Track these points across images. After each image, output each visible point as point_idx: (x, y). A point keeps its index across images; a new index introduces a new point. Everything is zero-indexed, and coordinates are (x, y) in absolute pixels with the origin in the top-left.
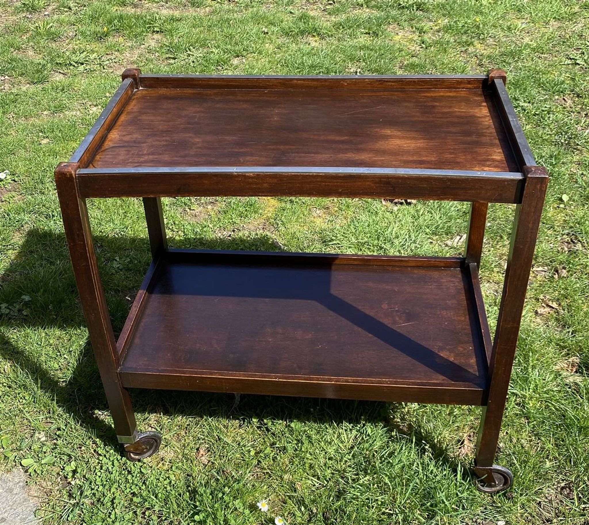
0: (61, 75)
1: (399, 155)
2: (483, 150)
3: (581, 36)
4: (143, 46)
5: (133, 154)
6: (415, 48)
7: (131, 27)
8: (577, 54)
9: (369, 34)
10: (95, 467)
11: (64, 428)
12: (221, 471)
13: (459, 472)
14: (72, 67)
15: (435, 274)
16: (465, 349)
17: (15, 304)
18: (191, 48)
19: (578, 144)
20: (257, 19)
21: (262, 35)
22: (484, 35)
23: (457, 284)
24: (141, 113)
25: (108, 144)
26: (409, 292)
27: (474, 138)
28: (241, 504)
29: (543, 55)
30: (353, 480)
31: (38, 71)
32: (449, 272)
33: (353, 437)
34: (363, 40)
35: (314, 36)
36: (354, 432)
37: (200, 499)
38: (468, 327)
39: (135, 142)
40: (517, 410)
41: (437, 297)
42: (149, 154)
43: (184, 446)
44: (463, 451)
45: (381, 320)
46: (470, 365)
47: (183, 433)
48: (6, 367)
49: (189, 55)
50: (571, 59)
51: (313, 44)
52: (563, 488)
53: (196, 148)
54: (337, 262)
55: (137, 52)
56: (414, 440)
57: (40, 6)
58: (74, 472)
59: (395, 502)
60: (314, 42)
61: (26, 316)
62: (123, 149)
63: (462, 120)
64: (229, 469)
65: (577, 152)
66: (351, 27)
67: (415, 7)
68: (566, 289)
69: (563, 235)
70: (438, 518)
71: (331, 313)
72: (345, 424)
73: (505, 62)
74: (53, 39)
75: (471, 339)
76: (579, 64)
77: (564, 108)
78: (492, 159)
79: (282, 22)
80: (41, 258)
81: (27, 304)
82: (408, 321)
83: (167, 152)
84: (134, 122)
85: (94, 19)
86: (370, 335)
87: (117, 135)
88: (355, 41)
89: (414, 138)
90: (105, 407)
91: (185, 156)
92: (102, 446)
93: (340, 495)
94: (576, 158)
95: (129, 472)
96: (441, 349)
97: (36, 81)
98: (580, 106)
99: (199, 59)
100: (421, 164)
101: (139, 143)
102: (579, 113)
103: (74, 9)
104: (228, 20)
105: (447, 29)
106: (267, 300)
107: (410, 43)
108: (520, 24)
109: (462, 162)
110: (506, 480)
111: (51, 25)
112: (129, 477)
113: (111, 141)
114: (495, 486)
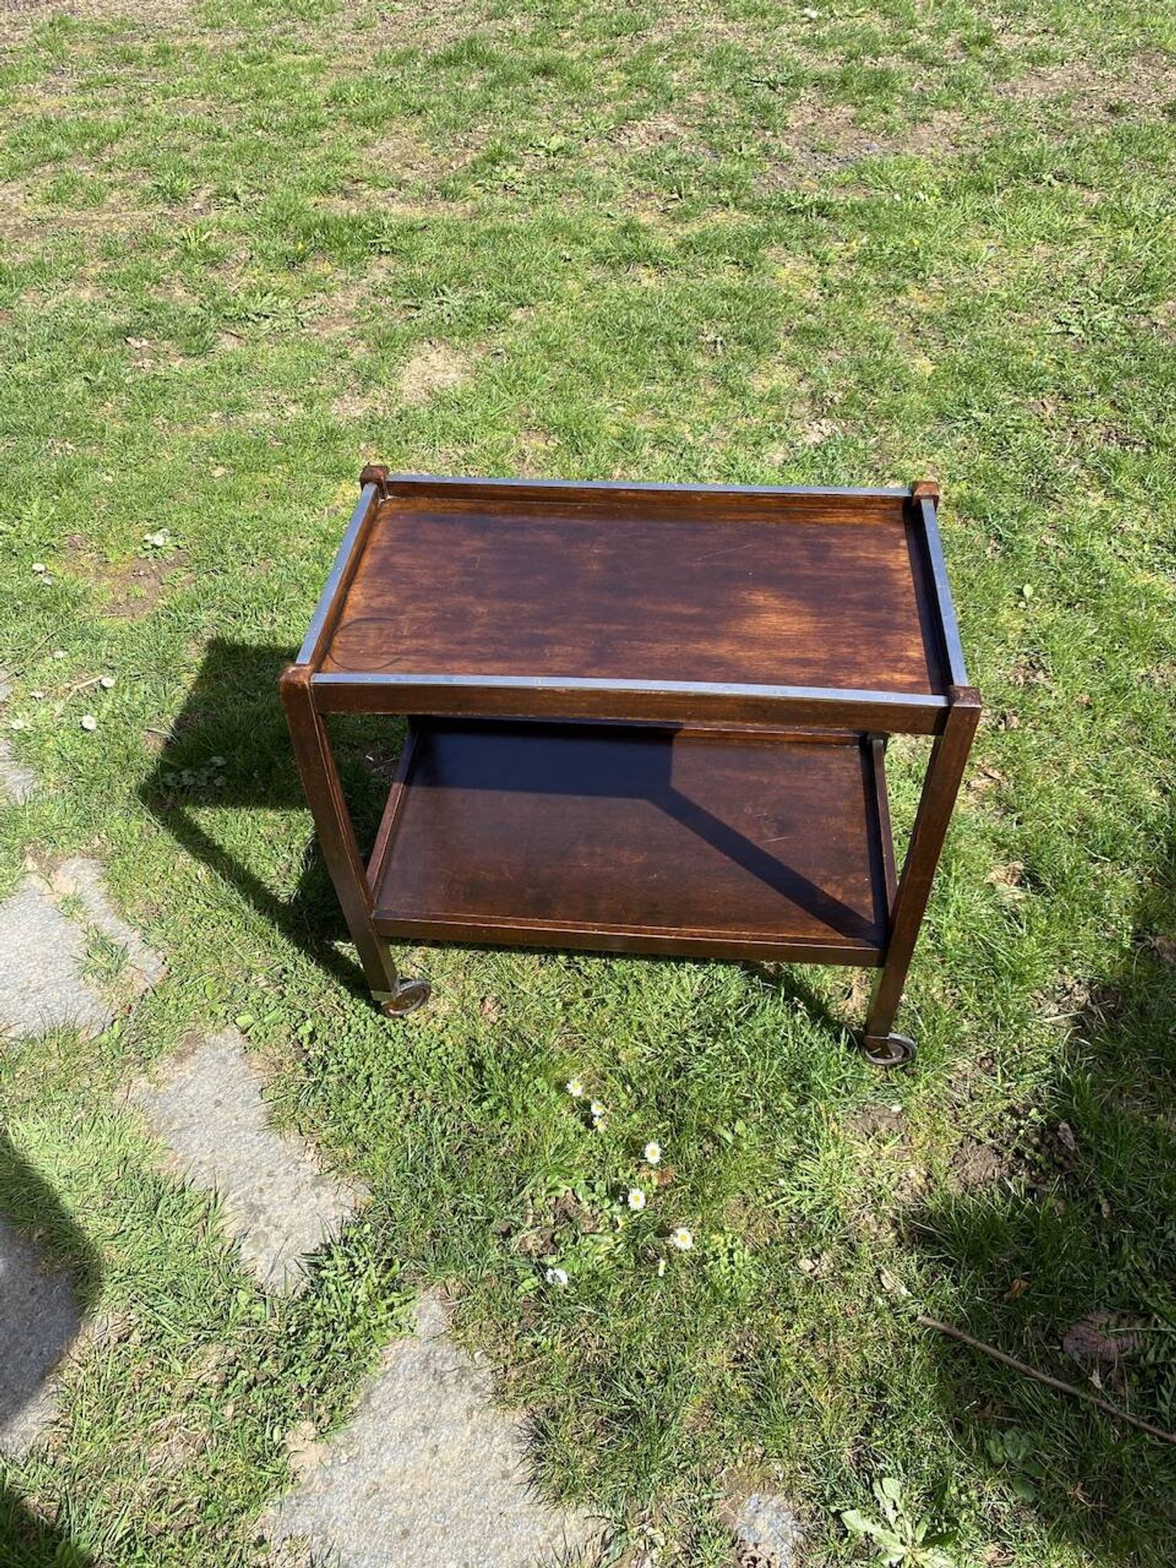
0: (234, 339)
1: (774, 647)
2: (896, 638)
3: (1083, 276)
4: (364, 280)
5: (388, 635)
6: (812, 295)
7: (343, 245)
8: (1071, 313)
9: (738, 264)
10: (340, 1028)
11: (292, 968)
12: (514, 1033)
13: (842, 1041)
14: (250, 324)
15: (822, 755)
16: (858, 881)
17: (202, 770)
18: (445, 287)
19: (1056, 491)
20: (554, 230)
21: (562, 264)
22: (924, 272)
23: (853, 772)
24: (394, 550)
25: (349, 615)
26: (783, 787)
27: (883, 614)
28: (545, 1084)
29: (1017, 315)
30: (698, 1049)
31: (194, 333)
32: (842, 752)
33: (699, 983)
34: (729, 277)
35: (647, 266)
36: (701, 976)
37: (489, 1076)
38: (865, 846)
39: (389, 610)
40: (929, 944)
41: (825, 795)
42: (410, 637)
43: (463, 995)
44: (851, 1005)
45: (743, 833)
46: (864, 908)
47: (461, 976)
48: (199, 873)
49: (441, 303)
50: (1060, 323)
51: (646, 283)
52: (982, 1059)
53: (480, 626)
54: (681, 734)
55: (355, 292)
56: (783, 994)
57: (184, 190)
58: (312, 1035)
59: (754, 1080)
60: (648, 279)
61: (221, 787)
62: (373, 625)
63: (868, 576)
64: (528, 1030)
65: (1054, 506)
66: (709, 251)
67: (814, 210)
68: (1015, 748)
69: (1019, 654)
70: (812, 1104)
71: (672, 821)
72: (689, 965)
73: (954, 328)
74: (213, 264)
75: (868, 865)
76: (1072, 334)
77: (1042, 421)
78: (907, 657)
79: (594, 236)
80: (233, 688)
81: (220, 770)
82: (780, 833)
83: (437, 634)
84: (384, 568)
85: (279, 224)
86: (727, 858)
87: (361, 597)
88: (716, 278)
89: (797, 613)
90: (347, 938)
91: (463, 643)
92: (349, 997)
93: (679, 1071)
94: (1052, 516)
95: (389, 1036)
96: (826, 880)
97: (193, 352)
98: (1067, 418)
99: (457, 309)
100: (804, 667)
101: (395, 612)
102: (1064, 430)
103: (243, 198)
104: (505, 232)
105: (865, 258)
106: (579, 798)
107: (804, 285)
108: (985, 250)
109: (864, 664)
110: (907, 1052)
111: (208, 234)
112: (389, 1044)
113: (353, 607)
114: (892, 1057)
